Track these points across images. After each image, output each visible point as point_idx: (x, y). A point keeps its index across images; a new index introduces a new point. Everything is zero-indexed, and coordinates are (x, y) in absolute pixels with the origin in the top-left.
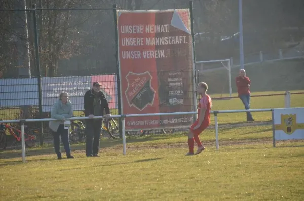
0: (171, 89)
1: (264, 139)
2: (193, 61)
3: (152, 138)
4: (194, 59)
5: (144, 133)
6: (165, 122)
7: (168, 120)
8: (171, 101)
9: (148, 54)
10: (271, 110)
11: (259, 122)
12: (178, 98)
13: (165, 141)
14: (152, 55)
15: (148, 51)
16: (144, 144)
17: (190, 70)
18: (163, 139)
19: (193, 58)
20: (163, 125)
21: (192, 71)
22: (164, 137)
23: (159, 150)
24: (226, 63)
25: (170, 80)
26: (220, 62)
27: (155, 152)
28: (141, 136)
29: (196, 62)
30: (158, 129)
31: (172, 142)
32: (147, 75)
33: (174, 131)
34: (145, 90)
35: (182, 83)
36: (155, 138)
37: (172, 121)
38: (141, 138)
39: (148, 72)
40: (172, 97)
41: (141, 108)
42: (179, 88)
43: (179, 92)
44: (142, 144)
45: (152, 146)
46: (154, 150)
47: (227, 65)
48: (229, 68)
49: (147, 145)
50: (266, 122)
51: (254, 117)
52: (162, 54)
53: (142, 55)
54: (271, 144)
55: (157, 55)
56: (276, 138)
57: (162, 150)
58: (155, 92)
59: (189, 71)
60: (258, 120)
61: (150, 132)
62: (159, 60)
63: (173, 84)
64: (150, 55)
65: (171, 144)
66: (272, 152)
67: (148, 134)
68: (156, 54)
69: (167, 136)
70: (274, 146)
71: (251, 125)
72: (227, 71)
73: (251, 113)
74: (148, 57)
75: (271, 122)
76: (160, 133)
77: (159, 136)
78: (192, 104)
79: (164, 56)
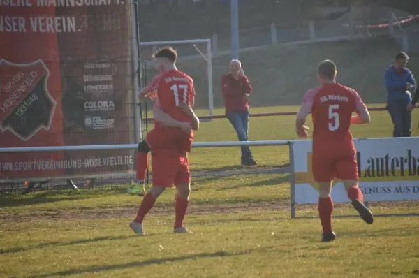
0: (90, 97)
1: (273, 202)
2: (135, 40)
3: (47, 197)
4: (137, 38)
5: (31, 188)
6: (75, 164)
7: (83, 161)
8: (88, 121)
9: (41, 25)
10: (289, 143)
11: (264, 166)
12: (103, 115)
13: (75, 203)
14: (49, 27)
15: (40, 18)
16: (31, 210)
17: (129, 59)
18: (70, 199)
19: (134, 36)
20: (71, 171)
21: (132, 62)
22: (73, 195)
23: (60, 222)
24: (203, 46)
25: (86, 78)
26: (192, 44)
27: (52, 227)
28: (24, 193)
29: (141, 43)
30: (60, 179)
31: (89, 205)
32: (39, 68)
33: (93, 183)
34: (33, 99)
35: (111, 86)
36: (53, 197)
37: (89, 163)
38: (24, 197)
39: (42, 62)
40: (91, 114)
41: (25, 135)
42: (106, 96)
43: (104, 103)
44: (24, 210)
45: (46, 214)
46: (50, 223)
47: (205, 51)
48: (208, 57)
49: (37, 212)
50: (279, 166)
51: (255, 157)
52: (71, 24)
53: (28, 25)
54: (287, 211)
55: (61, 27)
56: (298, 199)
57: (67, 222)
58: (55, 102)
59: (126, 62)
60: (264, 163)
61: (43, 186)
62: (64, 37)
63: (93, 87)
64: (44, 27)
65: (87, 211)
66: (288, 227)
67: (40, 188)
68: (57, 25)
69: (79, 193)
70: (293, 216)
71: (249, 173)
72: (206, 62)
73: (250, 148)
74: (41, 30)
75: (289, 166)
76: (65, 187)
77: (61, 193)
78: (131, 128)
79: (74, 30)
